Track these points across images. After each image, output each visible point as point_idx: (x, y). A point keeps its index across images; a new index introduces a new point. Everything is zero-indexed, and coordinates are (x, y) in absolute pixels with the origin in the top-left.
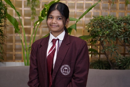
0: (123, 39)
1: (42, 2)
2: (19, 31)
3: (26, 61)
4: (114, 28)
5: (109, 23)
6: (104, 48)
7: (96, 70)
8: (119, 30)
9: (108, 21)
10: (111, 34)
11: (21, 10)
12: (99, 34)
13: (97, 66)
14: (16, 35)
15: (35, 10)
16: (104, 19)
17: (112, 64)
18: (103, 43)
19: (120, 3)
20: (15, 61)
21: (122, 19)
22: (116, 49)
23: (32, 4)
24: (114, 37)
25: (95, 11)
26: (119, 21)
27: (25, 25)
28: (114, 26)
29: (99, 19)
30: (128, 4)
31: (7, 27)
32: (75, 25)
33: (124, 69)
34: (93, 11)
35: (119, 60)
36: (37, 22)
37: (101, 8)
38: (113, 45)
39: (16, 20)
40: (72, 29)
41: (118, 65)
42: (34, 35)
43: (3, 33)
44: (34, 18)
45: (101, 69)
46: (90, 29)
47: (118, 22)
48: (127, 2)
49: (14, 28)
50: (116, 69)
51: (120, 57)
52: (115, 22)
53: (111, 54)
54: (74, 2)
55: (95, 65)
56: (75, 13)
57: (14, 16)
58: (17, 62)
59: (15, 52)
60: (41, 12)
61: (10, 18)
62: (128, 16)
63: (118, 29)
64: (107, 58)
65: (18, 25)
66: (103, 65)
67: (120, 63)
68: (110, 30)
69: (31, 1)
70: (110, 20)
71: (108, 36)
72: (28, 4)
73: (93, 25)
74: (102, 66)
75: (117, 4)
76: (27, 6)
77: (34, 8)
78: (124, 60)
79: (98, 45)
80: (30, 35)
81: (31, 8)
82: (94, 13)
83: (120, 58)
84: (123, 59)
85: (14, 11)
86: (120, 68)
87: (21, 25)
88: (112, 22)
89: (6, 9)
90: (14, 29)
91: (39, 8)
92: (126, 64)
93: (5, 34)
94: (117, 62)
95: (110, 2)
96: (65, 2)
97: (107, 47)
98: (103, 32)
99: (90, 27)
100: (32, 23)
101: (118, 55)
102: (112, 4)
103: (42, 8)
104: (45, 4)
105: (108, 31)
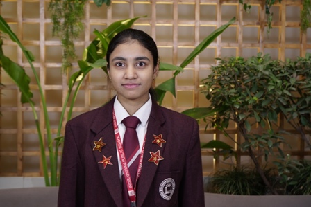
0: (295, 115)
1: (91, 26)
2: (31, 99)
3: (49, 174)
4: (270, 88)
5: (259, 75)
6: (246, 139)
7: (227, 195)
8: (286, 92)
9: (256, 70)
10: (263, 104)
11: (38, 47)
12: (233, 104)
13: (230, 185)
14: (24, 108)
15: (72, 45)
16: (245, 66)
17: (268, 179)
18: (245, 127)
19: (288, 26)
20: (24, 174)
21: (293, 65)
22: (278, 140)
23: (65, 30)
24: (271, 111)
25: (225, 45)
26: (285, 69)
27: (48, 82)
28: (271, 83)
29: (233, 65)
30: (308, 27)
31: (3, 89)
32: (171, 81)
33: (300, 193)
34: (219, 46)
35: (287, 171)
36: (78, 76)
37: (240, 37)
38: (270, 131)
39: (24, 70)
40: (165, 92)
41: (285, 183)
42: (68, 109)
44: (71, 65)
45: (240, 194)
46: (211, 90)
47: (282, 73)
48: (305, 22)
49: (19, 91)
50: (281, 193)
51: (290, 163)
52: (275, 73)
53: (266, 156)
54: (171, 25)
55: (226, 182)
56: (175, 51)
57: (20, 63)
58: (26, 178)
59: (23, 151)
60: (86, 50)
61: (9, 65)
62: (307, 58)
63: (282, 90)
64: (257, 164)
65: (29, 82)
66: (244, 183)
67: (289, 178)
68: (261, 94)
69: (61, 24)
70: (261, 68)
71: (257, 109)
72: (54, 30)
73: (219, 80)
74: (243, 185)
75: (280, 27)
76: (53, 35)
77: (70, 40)
78: (299, 170)
79: (234, 132)
80: (61, 109)
81: (63, 40)
82: (221, 51)
83: (290, 165)
84: (298, 166)
85: (20, 50)
86: (290, 190)
87: (37, 81)
88: (267, 73)
90: (20, 94)
91: (84, 39)
92: (304, 181)
94: (281, 175)
95: (261, 23)
96: (148, 24)
97: (254, 138)
98: (244, 99)
99: (210, 87)
100: (65, 78)
101: (284, 157)
102: (266, 28)
103: (90, 40)
104: (95, 30)
105: (257, 95)
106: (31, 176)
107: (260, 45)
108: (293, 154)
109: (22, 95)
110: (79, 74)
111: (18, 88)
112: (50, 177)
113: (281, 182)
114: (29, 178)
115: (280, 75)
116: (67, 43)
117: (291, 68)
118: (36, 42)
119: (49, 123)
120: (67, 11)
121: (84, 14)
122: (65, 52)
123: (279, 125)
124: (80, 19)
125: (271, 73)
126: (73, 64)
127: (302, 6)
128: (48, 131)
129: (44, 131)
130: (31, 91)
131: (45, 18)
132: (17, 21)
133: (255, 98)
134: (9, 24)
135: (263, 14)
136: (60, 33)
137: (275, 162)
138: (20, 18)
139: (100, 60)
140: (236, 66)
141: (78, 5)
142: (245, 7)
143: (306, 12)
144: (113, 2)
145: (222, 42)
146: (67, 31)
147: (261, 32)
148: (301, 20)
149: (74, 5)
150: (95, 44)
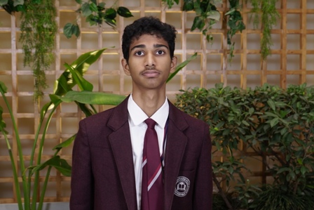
1: (61, 55)
3: (23, 199)
4: (230, 119)
5: (220, 107)
8: (244, 122)
10: (224, 134)
11: (11, 76)
15: (43, 73)
16: (207, 97)
17: (231, 202)
19: (249, 53)
21: (252, 94)
22: (239, 166)
23: (36, 60)
25: (190, 73)
26: (245, 98)
27: (19, 111)
28: (231, 114)
29: (196, 96)
30: (267, 54)
34: (184, 74)
35: (247, 195)
36: (49, 105)
37: (204, 64)
38: (231, 158)
42: (41, 136)
44: (43, 94)
47: (243, 102)
48: (265, 51)
52: (235, 102)
53: (228, 181)
60: (57, 82)
62: (265, 88)
63: (241, 120)
64: (220, 189)
67: (249, 201)
68: (221, 124)
69: (32, 55)
70: (221, 100)
72: (25, 61)
75: (242, 54)
76: (25, 65)
77: (41, 69)
80: (33, 137)
81: (34, 70)
82: (186, 78)
83: (250, 190)
87: (10, 110)
88: (227, 105)
91: (54, 69)
92: (263, 204)
94: (242, 200)
95: (224, 51)
96: (116, 54)
97: (217, 164)
100: (37, 107)
101: (244, 182)
102: (228, 56)
103: (61, 69)
104: (65, 63)
105: (218, 125)
106: (5, 202)
107: (224, 71)
108: (256, 174)
110: (51, 104)
112: (23, 204)
113: (242, 206)
114: (4, 205)
115: (240, 104)
116: (38, 72)
117: (251, 96)
118: (9, 72)
119: (21, 146)
120: (38, 42)
121: (55, 45)
122: (36, 81)
123: (241, 148)
124: (52, 49)
125: (232, 103)
126: (44, 92)
127: (261, 34)
128: (21, 158)
129: (16, 159)
130: (3, 121)
131: (17, 48)
133: (216, 128)
135: (225, 42)
136: (32, 64)
137: (235, 187)
139: (70, 92)
140: (199, 98)
141: (48, 37)
142: (208, 38)
143: (266, 41)
144: (82, 32)
145: (187, 69)
146: (38, 61)
147: (223, 60)
148: (262, 48)
149: (45, 36)
150: (65, 75)
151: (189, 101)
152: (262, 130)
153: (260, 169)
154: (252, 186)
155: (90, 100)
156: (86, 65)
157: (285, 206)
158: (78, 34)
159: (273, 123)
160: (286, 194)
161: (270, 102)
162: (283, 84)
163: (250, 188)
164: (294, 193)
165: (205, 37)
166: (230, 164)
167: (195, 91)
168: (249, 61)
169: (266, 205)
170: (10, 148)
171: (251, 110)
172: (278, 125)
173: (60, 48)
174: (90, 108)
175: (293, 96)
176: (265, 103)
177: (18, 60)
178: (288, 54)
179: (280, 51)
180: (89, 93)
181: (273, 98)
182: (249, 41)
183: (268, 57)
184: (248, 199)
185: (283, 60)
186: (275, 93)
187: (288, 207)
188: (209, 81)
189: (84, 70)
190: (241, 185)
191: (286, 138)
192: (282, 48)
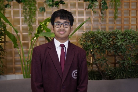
0: (112, 51)
1: (38, 19)
2: (18, 46)
3: (25, 73)
5: (99, 38)
6: (95, 60)
8: (108, 44)
10: (100, 48)
11: (19, 27)
12: (90, 48)
13: (89, 76)
14: (15, 49)
15: (32, 26)
16: (94, 34)
17: (103, 74)
19: (110, 18)
20: (15, 73)
21: (111, 33)
26: (108, 34)
27: (23, 40)
28: (103, 41)
33: (114, 79)
35: (109, 71)
37: (92, 22)
38: (103, 57)
39: (14, 36)
43: (3, 48)
44: (32, 34)
45: (93, 80)
48: (116, 17)
50: (107, 79)
52: (105, 36)
53: (102, 66)
57: (13, 33)
59: (15, 65)
60: (37, 29)
61: (9, 34)
62: (116, 31)
63: (107, 43)
64: (99, 69)
65: (16, 40)
66: (94, 75)
67: (110, 73)
68: (100, 44)
69: (27, 19)
70: (99, 35)
71: (98, 49)
72: (25, 21)
73: (85, 39)
74: (94, 77)
75: (107, 18)
76: (25, 23)
78: (113, 71)
80: (28, 50)
81: (28, 25)
82: (86, 27)
83: (110, 69)
85: (13, 29)
86: (110, 78)
87: (20, 40)
88: (101, 37)
89: (5, 26)
90: (13, 45)
91: (36, 24)
92: (115, 74)
93: (5, 49)
95: (100, 17)
97: (97, 60)
98: (94, 46)
99: (82, 42)
100: (30, 38)
101: (108, 66)
102: (102, 19)
103: (38, 24)
104: (40, 22)
105: (98, 45)
106: (18, 74)
107: (100, 25)
108: (112, 63)
109: (14, 45)
110: (35, 37)
111: (13, 43)
112: (25, 74)
113: (107, 75)
114: (18, 75)
115: (107, 37)
116: (30, 25)
117: (110, 34)
118: (19, 25)
119: (24, 53)
120: (30, 14)
121: (36, 15)
122: (29, 29)
123: (107, 54)
124: (35, 17)
125: (103, 36)
127: (114, 10)
128: (24, 58)
129: (22, 58)
130: (17, 44)
131: (22, 16)
132: (11, 18)
134: (7, 19)
135: (100, 13)
136: (27, 22)
137: (105, 68)
138: (12, 17)
139: (42, 33)
140: (91, 34)
141: (33, 12)
142: (94, 12)
143: (116, 13)
144: (46, 10)
145: (86, 24)
146: (30, 21)
147: (100, 20)
148: (114, 16)
149: (32, 12)
150: (40, 26)
151: (87, 36)
152: (115, 46)
153: (113, 61)
154: (111, 68)
155: (50, 35)
156: (48, 22)
157: (123, 75)
158: (45, 11)
159: (119, 44)
160: (124, 70)
161: (118, 36)
162: (122, 29)
163: (110, 68)
164: (127, 70)
165: (93, 11)
166: (103, 59)
167: (89, 32)
168: (110, 21)
169: (116, 75)
170: (20, 54)
171: (111, 39)
172: (121, 45)
173: (38, 16)
174: (49, 39)
175: (127, 34)
176: (116, 37)
177: (22, 21)
178: (124, 18)
179: (121, 17)
180: (49, 33)
181: (119, 34)
182: (109, 13)
183: (117, 19)
184: (109, 72)
185: (123, 20)
186: (120, 33)
187: (124, 75)
188: (94, 29)
189: (47, 24)
190: (107, 67)
191: (124, 50)
192: (122, 16)
